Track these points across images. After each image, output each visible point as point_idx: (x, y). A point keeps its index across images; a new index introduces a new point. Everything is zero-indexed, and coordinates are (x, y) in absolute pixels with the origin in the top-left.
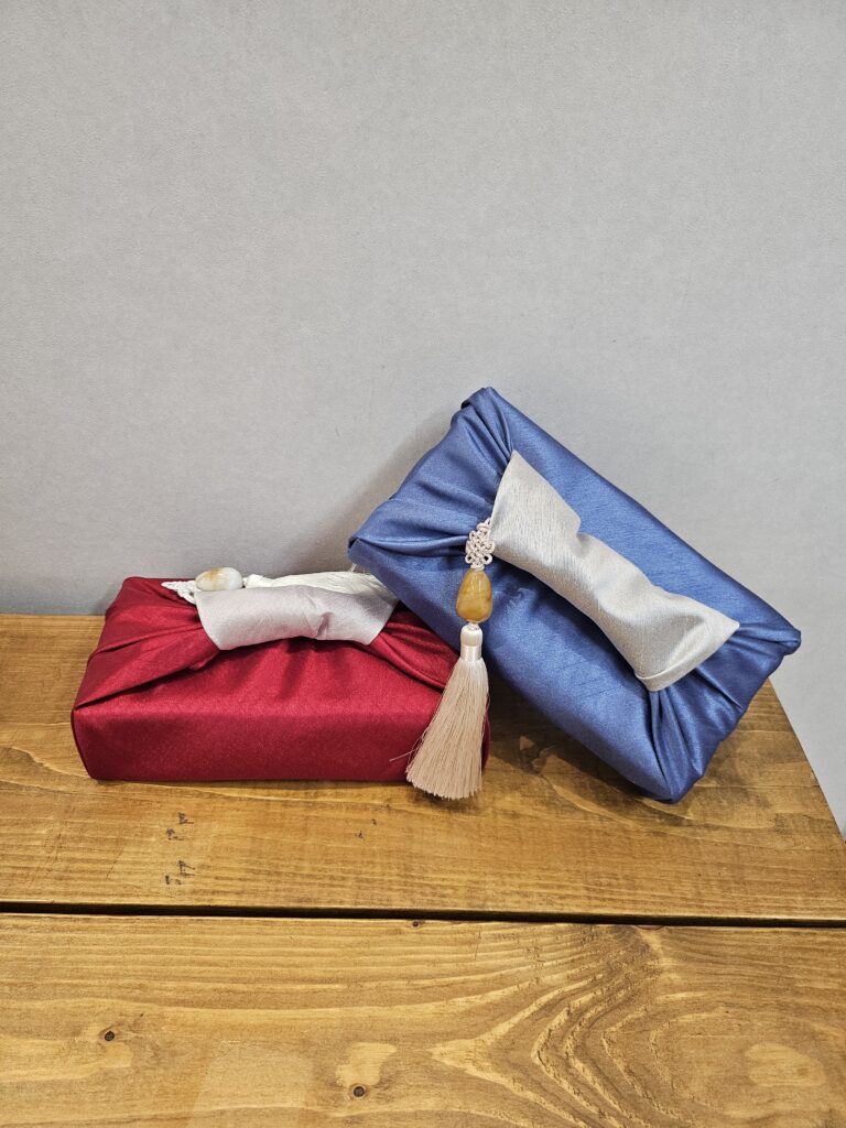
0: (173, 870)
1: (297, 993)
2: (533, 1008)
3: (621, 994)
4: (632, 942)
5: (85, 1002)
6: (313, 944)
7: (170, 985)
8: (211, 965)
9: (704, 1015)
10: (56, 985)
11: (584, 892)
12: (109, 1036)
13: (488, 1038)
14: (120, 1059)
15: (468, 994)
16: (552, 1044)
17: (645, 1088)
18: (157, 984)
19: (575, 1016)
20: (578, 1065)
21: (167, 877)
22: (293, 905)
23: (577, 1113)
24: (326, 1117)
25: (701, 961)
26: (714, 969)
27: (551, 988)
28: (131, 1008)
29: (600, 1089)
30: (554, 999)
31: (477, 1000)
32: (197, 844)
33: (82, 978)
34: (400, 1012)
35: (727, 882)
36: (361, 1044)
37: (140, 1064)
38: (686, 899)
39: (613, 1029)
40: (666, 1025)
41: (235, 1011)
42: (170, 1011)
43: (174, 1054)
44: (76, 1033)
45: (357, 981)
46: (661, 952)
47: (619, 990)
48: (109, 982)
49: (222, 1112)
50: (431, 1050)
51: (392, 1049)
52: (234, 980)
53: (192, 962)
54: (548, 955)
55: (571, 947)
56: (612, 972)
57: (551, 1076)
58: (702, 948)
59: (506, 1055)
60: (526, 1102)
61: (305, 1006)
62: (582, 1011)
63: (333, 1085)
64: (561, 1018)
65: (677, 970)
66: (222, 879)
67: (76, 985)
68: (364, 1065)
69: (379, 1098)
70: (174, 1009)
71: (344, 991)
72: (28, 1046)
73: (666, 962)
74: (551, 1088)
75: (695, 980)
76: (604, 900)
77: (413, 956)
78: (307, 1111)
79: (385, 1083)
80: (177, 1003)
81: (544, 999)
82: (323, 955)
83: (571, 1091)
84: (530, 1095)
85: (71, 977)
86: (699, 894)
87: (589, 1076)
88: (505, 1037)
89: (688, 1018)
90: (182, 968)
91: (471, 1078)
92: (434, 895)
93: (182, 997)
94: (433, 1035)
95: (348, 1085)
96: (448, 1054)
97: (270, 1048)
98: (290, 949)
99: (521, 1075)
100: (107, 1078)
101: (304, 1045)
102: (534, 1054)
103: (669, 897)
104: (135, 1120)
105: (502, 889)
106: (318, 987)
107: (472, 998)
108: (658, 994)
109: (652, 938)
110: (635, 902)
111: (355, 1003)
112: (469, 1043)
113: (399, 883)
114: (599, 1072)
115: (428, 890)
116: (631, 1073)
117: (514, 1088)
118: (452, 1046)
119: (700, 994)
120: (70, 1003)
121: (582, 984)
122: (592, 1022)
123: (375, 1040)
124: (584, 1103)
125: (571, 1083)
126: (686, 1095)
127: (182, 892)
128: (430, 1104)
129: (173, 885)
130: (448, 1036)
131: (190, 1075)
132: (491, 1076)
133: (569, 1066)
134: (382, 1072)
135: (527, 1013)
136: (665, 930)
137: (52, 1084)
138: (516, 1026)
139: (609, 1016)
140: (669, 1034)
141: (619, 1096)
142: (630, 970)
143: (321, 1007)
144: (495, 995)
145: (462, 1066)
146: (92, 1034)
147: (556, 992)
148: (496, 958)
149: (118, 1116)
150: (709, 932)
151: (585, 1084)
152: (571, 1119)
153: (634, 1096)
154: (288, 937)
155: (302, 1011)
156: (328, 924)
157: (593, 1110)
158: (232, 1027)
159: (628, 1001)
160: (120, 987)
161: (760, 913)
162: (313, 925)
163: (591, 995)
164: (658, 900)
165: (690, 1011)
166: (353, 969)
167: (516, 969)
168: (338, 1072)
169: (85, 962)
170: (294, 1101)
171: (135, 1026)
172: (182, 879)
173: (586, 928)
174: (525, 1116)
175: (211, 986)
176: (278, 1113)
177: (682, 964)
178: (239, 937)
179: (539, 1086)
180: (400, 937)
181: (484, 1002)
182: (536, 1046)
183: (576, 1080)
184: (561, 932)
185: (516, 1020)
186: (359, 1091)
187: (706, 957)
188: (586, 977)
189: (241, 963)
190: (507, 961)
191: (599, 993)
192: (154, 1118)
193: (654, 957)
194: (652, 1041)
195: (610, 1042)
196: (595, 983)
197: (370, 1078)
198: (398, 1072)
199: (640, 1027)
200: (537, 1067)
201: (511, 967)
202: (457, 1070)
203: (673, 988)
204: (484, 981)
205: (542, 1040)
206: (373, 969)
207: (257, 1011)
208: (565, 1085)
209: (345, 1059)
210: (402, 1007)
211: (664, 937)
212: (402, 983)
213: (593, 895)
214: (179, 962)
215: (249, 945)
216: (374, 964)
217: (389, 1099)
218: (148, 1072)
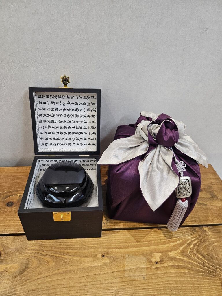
0: (105, 221)
1: (139, 244)
2: (186, 244)
3: (203, 240)
4: (203, 230)
5: (96, 249)
6: (139, 235)
7: (112, 245)
8: (119, 240)
9: (219, 243)
10: (89, 247)
11: (190, 221)
12: (103, 256)
13: (179, 250)
14: (107, 260)
15: (173, 242)
16: (192, 251)
17: (211, 257)
18: (110, 245)
19: (195, 245)
20: (197, 254)
21: (104, 223)
22: (132, 227)
23: (199, 263)
24: (151, 268)
25: (216, 232)
26: (219, 234)
27: (188, 240)
28: (106, 250)
29: (203, 258)
30: (190, 242)
31: (175, 243)
33: (93, 245)
34: (160, 247)
35: (218, 217)
36: (154, 254)
37: (111, 261)
38: (211, 221)
39: (202, 247)
40: (212, 245)
41: (127, 249)
42: (114, 250)
43: (117, 258)
44: (96, 256)
45: (150, 241)
46: (208, 231)
47: (202, 239)
48: (99, 245)
49: (131, 269)
50: (169, 254)
51: (161, 254)
52: (125, 243)
53: (115, 240)
54: (187, 234)
55: (191, 232)
56: (200, 236)
57: (193, 257)
58: (216, 230)
59: (183, 253)
60: (189, 262)
61: (141, 247)
62: (196, 244)
63: (151, 262)
64: (192, 246)
65: (212, 235)
66: (115, 222)
67: (93, 246)
68: (157, 257)
69: (161, 263)
70: (115, 249)
71: (148, 244)
72: (87, 259)
73: (210, 233)
74: (193, 259)
75: (216, 236)
76: (194, 222)
77: (160, 236)
78: (147, 267)
79: (161, 260)
80: (115, 248)
81: (188, 242)
82: (142, 237)
83: (197, 259)
84: (190, 261)
85: (91, 245)
86: (213, 219)
87: (200, 256)
88: (182, 250)
89: (216, 244)
90: (114, 241)
91: (177, 258)
93: (115, 247)
94: (168, 251)
95: (154, 261)
96: (172, 254)
97: (136, 256)
98: (135, 236)
99: (187, 257)
100: (105, 264)
101: (143, 255)
102: (188, 253)
103: (207, 221)
104: (114, 272)
106: (142, 243)
107: (174, 243)
108: (210, 240)
109: (206, 229)
110: (200, 222)
111: (151, 246)
112: (175, 252)
114: (202, 255)
116: (208, 255)
117: (186, 259)
118: (172, 253)
119: (217, 239)
120: (93, 250)
121: (195, 239)
122: (198, 246)
123: (157, 253)
124: (200, 261)
125: (197, 258)
126: (219, 258)
127: (108, 226)
128: (171, 264)
129: (106, 224)
130: (171, 251)
131: (122, 262)
132: (181, 258)
133: (196, 255)
134: (160, 259)
135: (185, 245)
136: (208, 227)
137: (95, 267)
138: (184, 248)
139: (201, 245)
140: (213, 247)
141: (207, 260)
142: (203, 235)
143: (144, 247)
144: (178, 242)
145: (175, 256)
146: (99, 256)
147: (190, 241)
148: (177, 235)
149: (110, 271)
150: (217, 227)
151: (200, 258)
152: (198, 264)
153: (209, 259)
154: (133, 233)
155: (141, 248)
156: (141, 230)
157: (202, 262)
158: (128, 252)
159: (204, 241)
160: (102, 246)
162: (138, 231)
163: (197, 241)
164: (205, 221)
165: (216, 242)
166: (149, 239)
167: (181, 237)
168: (151, 259)
169: (93, 241)
170: (144, 266)
171: (108, 254)
173: (193, 228)
174: (190, 265)
175: (121, 244)
176: (142, 268)
177: (212, 233)
178: (124, 234)
179: (191, 259)
180: (156, 232)
181: (176, 244)
182: (188, 251)
183: (197, 257)
184: (188, 229)
185: (183, 247)
186: (156, 263)
187: (217, 232)
188: (195, 237)
189: (126, 239)
190: (178, 235)
191: (198, 240)
192: (117, 271)
193: (207, 232)
194: (210, 248)
195: (203, 250)
196: (197, 239)
197: (158, 260)
198: (163, 258)
199: (207, 246)
200: (190, 255)
201: (180, 236)
202: (174, 257)
203: (213, 238)
204: (175, 239)
205: (189, 250)
206: (153, 239)
207: (131, 249)
208: (196, 258)
209: (152, 257)
210: (161, 246)
211: (208, 228)
212: (159, 241)
213: (192, 221)
214: (113, 240)
215: (126, 236)
216: (152, 238)
217: (163, 264)
218: (113, 262)
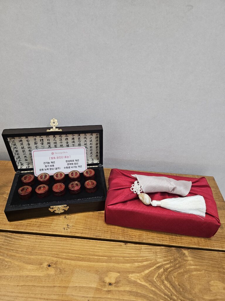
0: (65, 226)
1: (96, 259)
2: (155, 267)
3: (177, 265)
4: (181, 252)
5: (44, 257)
6: (99, 247)
7: (64, 254)
8: (74, 250)
9: (199, 272)
10: (37, 252)
11: (168, 239)
12: (49, 266)
13: (143, 274)
14: (52, 271)
15: (138, 262)
16: (159, 276)
17: (183, 289)
18: (61, 254)
19: (165, 270)
20: (166, 282)
21: (64, 228)
22: (95, 237)
23: (165, 294)
24: (102, 290)
25: (199, 259)
26: (202, 261)
27: (160, 262)
28: (55, 259)
29: (171, 289)
30: (160, 265)
31: (140, 264)
32: (72, 220)
33: (43, 251)
34: (121, 265)
36: (111, 273)
37: (57, 273)
38: (195, 243)
39: (175, 274)
40: (189, 274)
41: (80, 262)
42: (64, 261)
43: (65, 271)
44: (41, 264)
45: (110, 257)
46: (188, 256)
47: (177, 264)
48: (50, 253)
49: (76, 286)
50: (129, 275)
51: (119, 274)
52: (80, 254)
53: (70, 249)
54: (159, 254)
55: (165, 253)
56: (175, 260)
57: (159, 284)
58: (199, 255)
59: (147, 278)
60: (152, 290)
61: (97, 262)
62: (167, 269)
63: (104, 282)
64: (162, 270)
65: (192, 260)
66: (78, 229)
67: (41, 253)
68: (112, 277)
69: (115, 286)
70: (65, 260)
71: (107, 259)
72: (29, 267)
73: (189, 258)
74: (158, 287)
75: (197, 263)
76: (174, 242)
77: (124, 252)
78: (97, 288)
79: (117, 282)
80: (66, 259)
81: (158, 265)
82: (102, 250)
83: (164, 289)
84: (153, 289)
85: (41, 251)
86: (199, 242)
87: (168, 285)
88: (147, 274)
89: (195, 273)
90: (67, 250)
91: (138, 283)
92: (130, 237)
93: (67, 257)
94: (129, 272)
95: (107, 282)
96: (133, 277)
97: (88, 272)
98: (94, 248)
99: (151, 284)
100: (49, 276)
101: (97, 272)
102: (154, 278)
103: (190, 242)
104: (55, 287)
105: (147, 237)
106: (101, 257)
107: (139, 263)
108: (187, 266)
109: (186, 252)
110: (182, 243)
111: (110, 262)
112: (138, 275)
113: (121, 234)
114: (171, 285)
115: (128, 236)
116: (179, 285)
117: (149, 286)
118: (133, 275)
119: (198, 267)
120: (40, 257)
121: (167, 262)
122: (170, 272)
123: (115, 272)
124: (167, 292)
125: (164, 286)
126: (194, 292)
127: (67, 232)
128: (128, 289)
129: (65, 230)
130: (133, 272)
131: (68, 277)
132: (143, 283)
133: (163, 282)
134: (116, 280)
135: (153, 268)
136: (189, 250)
137: (35, 276)
138: (150, 271)
139: (174, 271)
140: (190, 276)
141: (176, 291)
142: (180, 260)
143: (101, 263)
144: (145, 263)
145: (136, 280)
146: (45, 265)
147: (161, 264)
148: (145, 254)
149: (51, 285)
150: (201, 251)
151: (168, 287)
152: (164, 296)
153: (180, 291)
154: (93, 245)
155: (97, 263)
156: (103, 242)
157: (169, 294)
158: (79, 266)
159: (179, 267)
160: (52, 254)
161: (215, 248)
162: (100, 242)
163: (170, 265)
164: (188, 243)
165: (195, 271)
166: (109, 254)
167: (150, 257)
168: (105, 279)
169: (44, 247)
170: (94, 285)
171: (56, 264)
172: (68, 229)
173: (169, 248)
174: (152, 294)
175: (74, 255)
176: (90, 288)
177: (193, 259)
178: (81, 244)
179: (156, 287)
180: (122, 247)
181: (142, 265)
182: (155, 277)
183: (165, 286)
184: (162, 249)
185: (150, 270)
186: (110, 284)
187: (200, 258)
188: (169, 261)
189: (82, 250)
190: (148, 255)
191: (172, 265)
192: (60, 287)
193: (186, 257)
194: (185, 278)
195: (174, 277)
196: (171, 262)
197: (113, 281)
198: (120, 280)
199: (182, 274)
200: (155, 282)
201: (149, 257)
202: (134, 281)
203: (191, 265)
204: (142, 259)
205: (157, 275)
206: (115, 254)
207: (85, 262)
208: (162, 287)
209: (107, 276)
210: (121, 264)
211: (189, 252)
212: (122, 258)
213: (171, 240)
214: (67, 249)
215: (84, 246)
216: (115, 253)
217: (117, 287)
218: (59, 275)
